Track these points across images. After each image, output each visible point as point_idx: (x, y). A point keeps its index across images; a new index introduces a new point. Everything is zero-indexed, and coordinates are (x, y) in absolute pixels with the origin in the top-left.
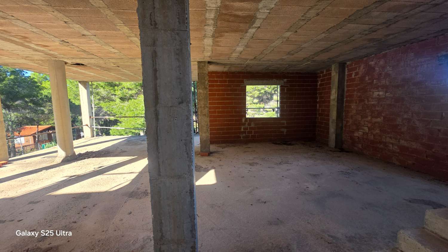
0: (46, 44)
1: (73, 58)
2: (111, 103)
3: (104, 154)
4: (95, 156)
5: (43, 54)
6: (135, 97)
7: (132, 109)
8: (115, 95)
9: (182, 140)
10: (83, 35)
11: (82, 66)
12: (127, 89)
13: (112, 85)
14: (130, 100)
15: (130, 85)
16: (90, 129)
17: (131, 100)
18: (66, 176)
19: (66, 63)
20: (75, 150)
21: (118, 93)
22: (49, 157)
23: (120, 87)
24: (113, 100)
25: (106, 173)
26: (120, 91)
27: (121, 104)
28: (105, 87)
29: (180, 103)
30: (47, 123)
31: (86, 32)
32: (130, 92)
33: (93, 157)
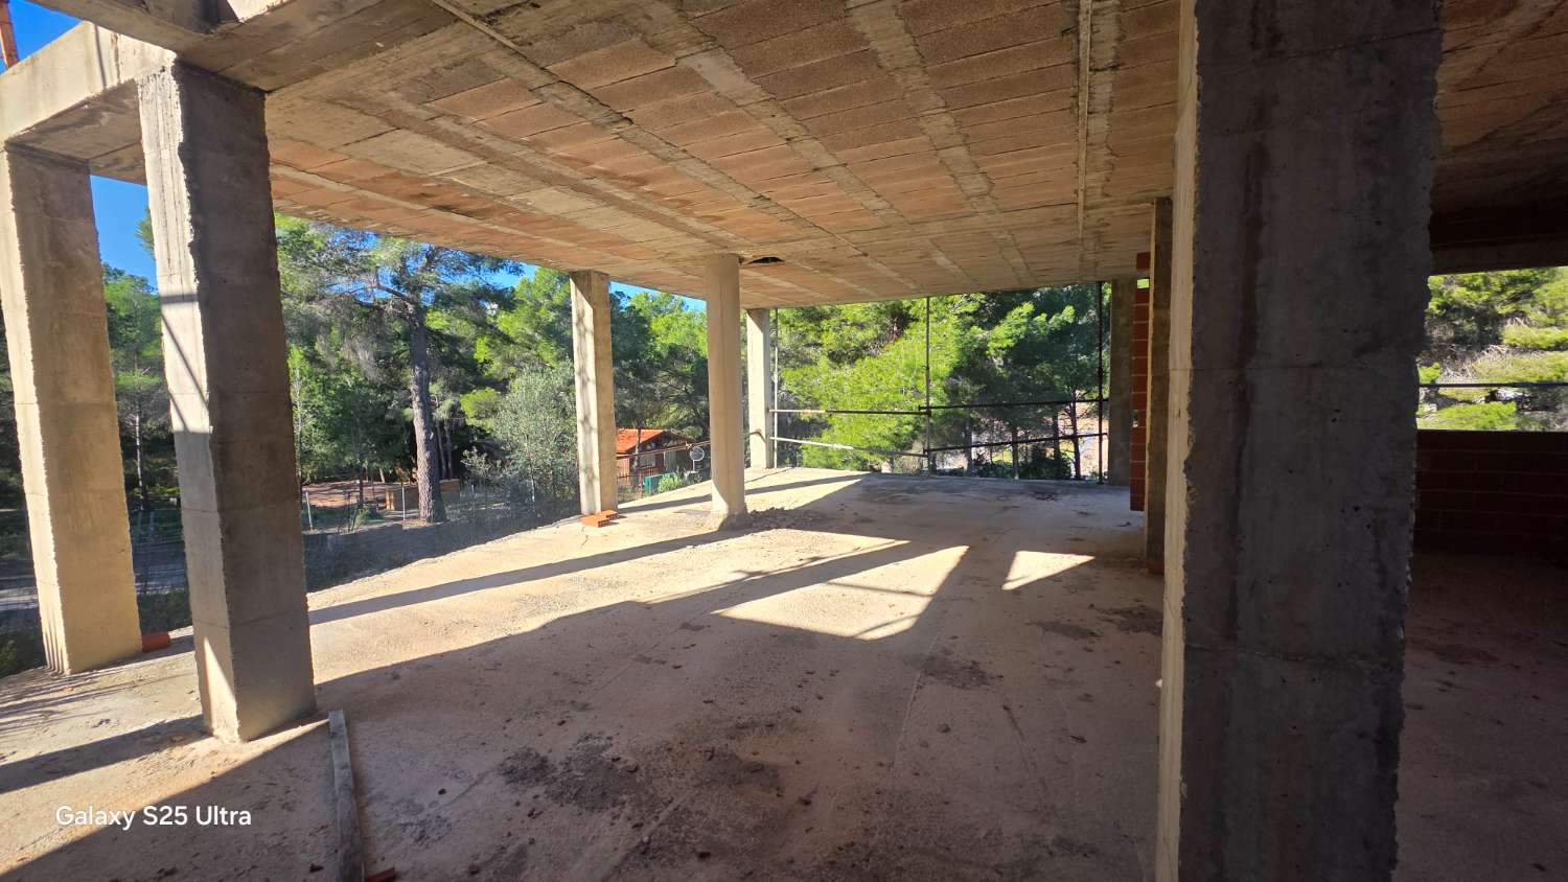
0: (720, 214)
1: (761, 244)
2: (807, 369)
3: (813, 521)
4: (793, 524)
5: (703, 241)
6: (873, 351)
7: (866, 387)
8: (821, 345)
9: (1357, 509)
10: (816, 170)
11: (773, 263)
12: (852, 325)
13: (814, 317)
14: (858, 362)
15: (863, 312)
16: (764, 444)
17: (863, 359)
18: (739, 571)
19: (741, 260)
20: (748, 499)
21: (829, 339)
22: (689, 512)
23: (834, 321)
24: (811, 362)
25: (835, 580)
26: (834, 334)
27: (834, 373)
28: (796, 324)
29: (1362, 351)
30: (658, 424)
31: (826, 160)
32: (860, 335)
33: (789, 527)
